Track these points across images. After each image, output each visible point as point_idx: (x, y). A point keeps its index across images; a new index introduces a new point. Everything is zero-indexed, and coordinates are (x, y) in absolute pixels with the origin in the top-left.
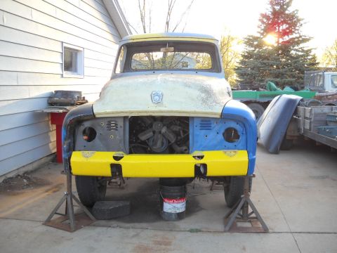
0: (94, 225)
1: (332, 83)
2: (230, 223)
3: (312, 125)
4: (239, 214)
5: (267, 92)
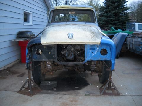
0: (41, 93)
1: (139, 27)
3: (133, 46)
4: (107, 87)
5: (111, 31)
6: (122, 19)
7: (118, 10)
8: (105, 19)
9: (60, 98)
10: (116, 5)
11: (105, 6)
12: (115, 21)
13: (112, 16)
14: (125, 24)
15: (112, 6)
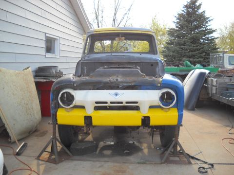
0: (72, 160)
1: (229, 62)
2: (165, 158)
3: (218, 90)
4: (171, 151)
5: (184, 68)
6: (203, 48)
7: (198, 33)
8: (177, 48)
9: (100, 167)
10: (194, 25)
11: (177, 27)
12: (192, 52)
13: (188, 43)
14: (208, 57)
15: (187, 27)
